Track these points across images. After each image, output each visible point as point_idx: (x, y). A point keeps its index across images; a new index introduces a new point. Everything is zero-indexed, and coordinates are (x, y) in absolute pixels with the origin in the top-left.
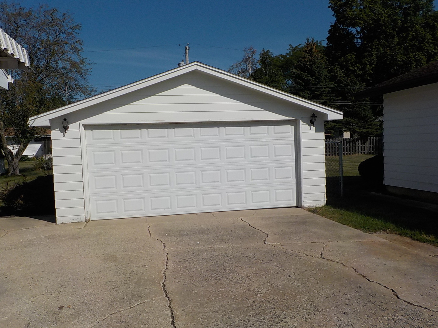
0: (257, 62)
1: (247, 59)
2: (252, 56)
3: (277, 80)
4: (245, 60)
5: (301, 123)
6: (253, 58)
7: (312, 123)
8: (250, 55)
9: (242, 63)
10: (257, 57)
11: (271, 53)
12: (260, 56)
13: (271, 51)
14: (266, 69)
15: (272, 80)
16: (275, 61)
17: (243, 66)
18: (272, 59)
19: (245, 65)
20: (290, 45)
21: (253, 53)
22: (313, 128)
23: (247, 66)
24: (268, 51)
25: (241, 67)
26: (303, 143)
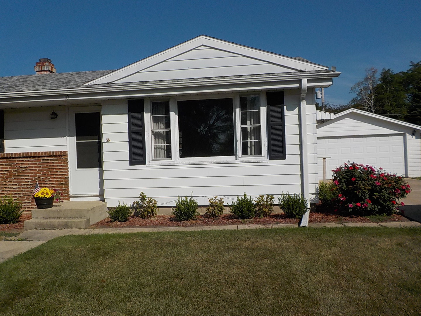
0: (378, 80)
1: (368, 79)
2: (373, 75)
3: (399, 96)
4: (367, 79)
5: (407, 134)
6: (374, 77)
7: (413, 134)
8: (372, 75)
9: (364, 82)
10: (378, 76)
11: (392, 71)
12: (381, 75)
13: (391, 70)
14: (387, 86)
15: (394, 95)
16: (396, 78)
17: (365, 84)
18: (393, 77)
19: (367, 84)
20: (411, 62)
21: (374, 72)
22: (414, 137)
23: (368, 84)
24: (389, 70)
25: (363, 85)
26: (408, 145)
